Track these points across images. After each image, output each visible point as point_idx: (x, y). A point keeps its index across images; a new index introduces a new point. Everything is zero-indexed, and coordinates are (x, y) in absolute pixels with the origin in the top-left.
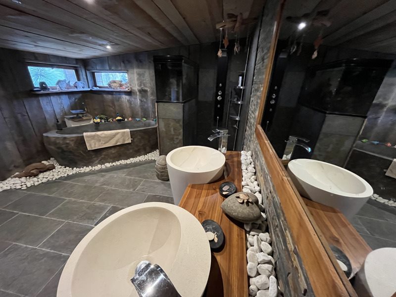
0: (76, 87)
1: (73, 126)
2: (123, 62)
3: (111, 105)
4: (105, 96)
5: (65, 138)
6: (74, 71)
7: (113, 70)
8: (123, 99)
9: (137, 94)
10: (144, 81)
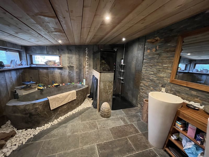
0: (22, 65)
1: (24, 94)
2: (58, 50)
3: (45, 76)
4: (41, 70)
5: (34, 104)
6: (18, 54)
7: (50, 54)
8: (55, 72)
9: (66, 69)
10: (72, 61)
